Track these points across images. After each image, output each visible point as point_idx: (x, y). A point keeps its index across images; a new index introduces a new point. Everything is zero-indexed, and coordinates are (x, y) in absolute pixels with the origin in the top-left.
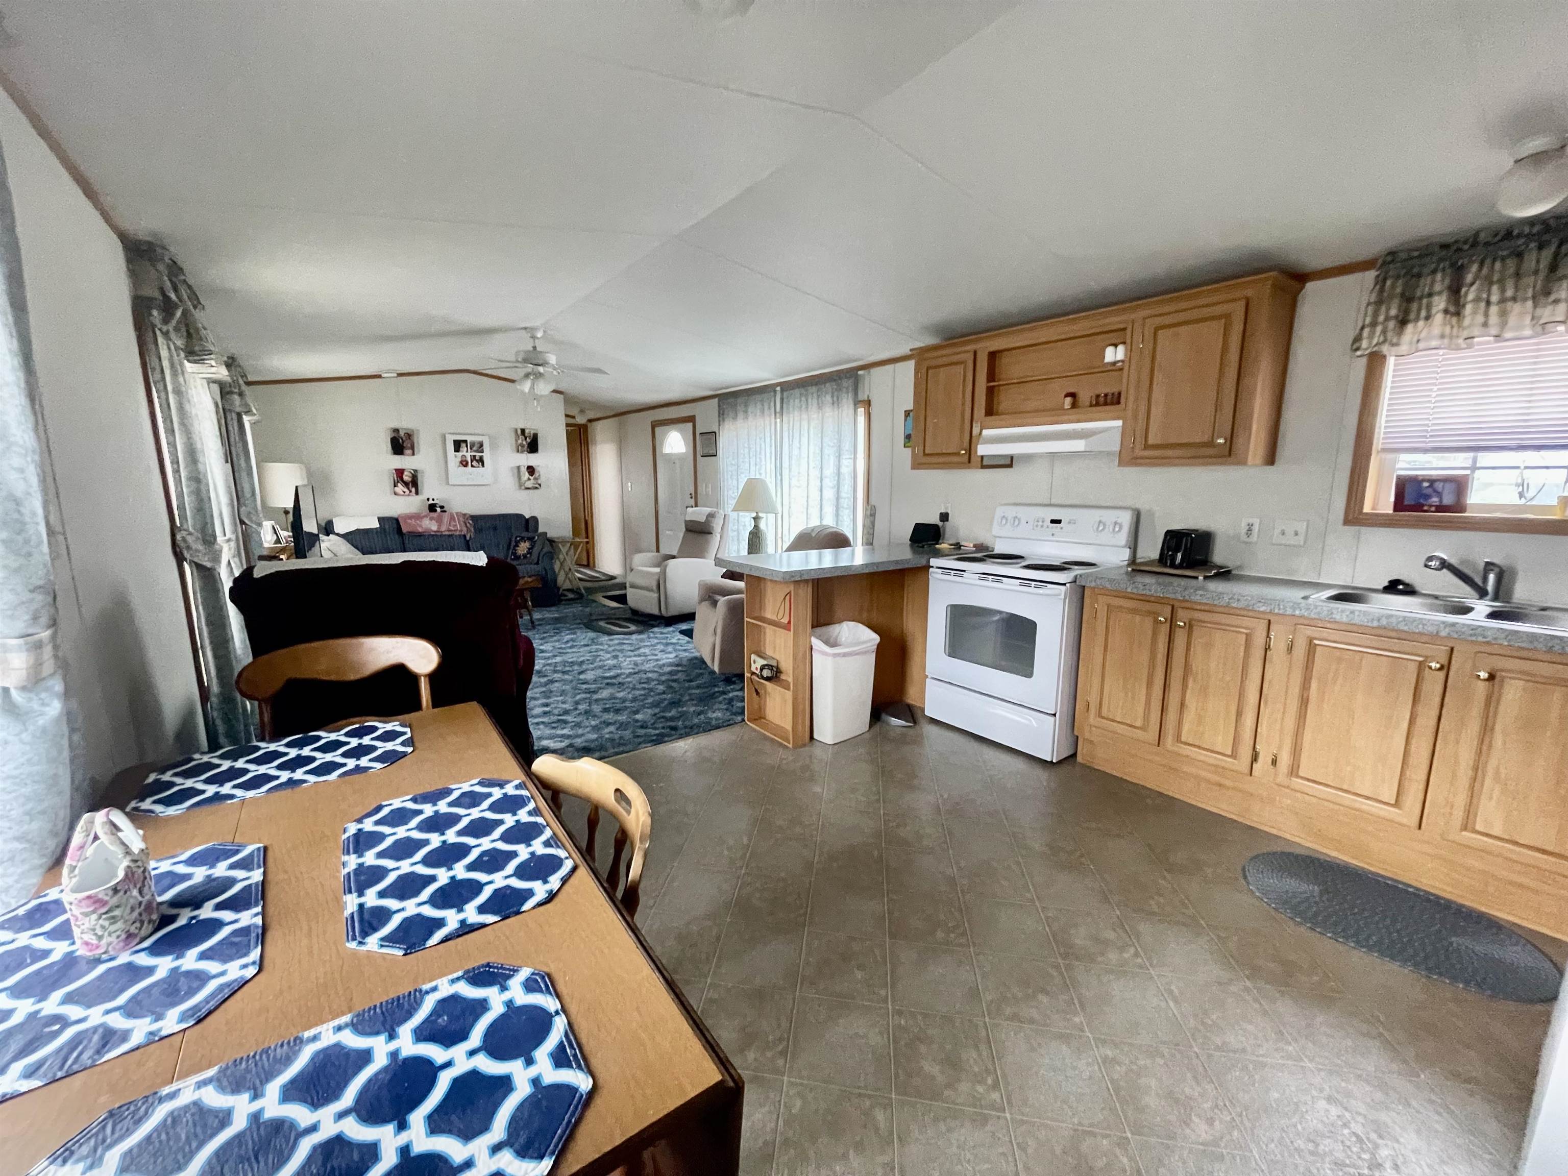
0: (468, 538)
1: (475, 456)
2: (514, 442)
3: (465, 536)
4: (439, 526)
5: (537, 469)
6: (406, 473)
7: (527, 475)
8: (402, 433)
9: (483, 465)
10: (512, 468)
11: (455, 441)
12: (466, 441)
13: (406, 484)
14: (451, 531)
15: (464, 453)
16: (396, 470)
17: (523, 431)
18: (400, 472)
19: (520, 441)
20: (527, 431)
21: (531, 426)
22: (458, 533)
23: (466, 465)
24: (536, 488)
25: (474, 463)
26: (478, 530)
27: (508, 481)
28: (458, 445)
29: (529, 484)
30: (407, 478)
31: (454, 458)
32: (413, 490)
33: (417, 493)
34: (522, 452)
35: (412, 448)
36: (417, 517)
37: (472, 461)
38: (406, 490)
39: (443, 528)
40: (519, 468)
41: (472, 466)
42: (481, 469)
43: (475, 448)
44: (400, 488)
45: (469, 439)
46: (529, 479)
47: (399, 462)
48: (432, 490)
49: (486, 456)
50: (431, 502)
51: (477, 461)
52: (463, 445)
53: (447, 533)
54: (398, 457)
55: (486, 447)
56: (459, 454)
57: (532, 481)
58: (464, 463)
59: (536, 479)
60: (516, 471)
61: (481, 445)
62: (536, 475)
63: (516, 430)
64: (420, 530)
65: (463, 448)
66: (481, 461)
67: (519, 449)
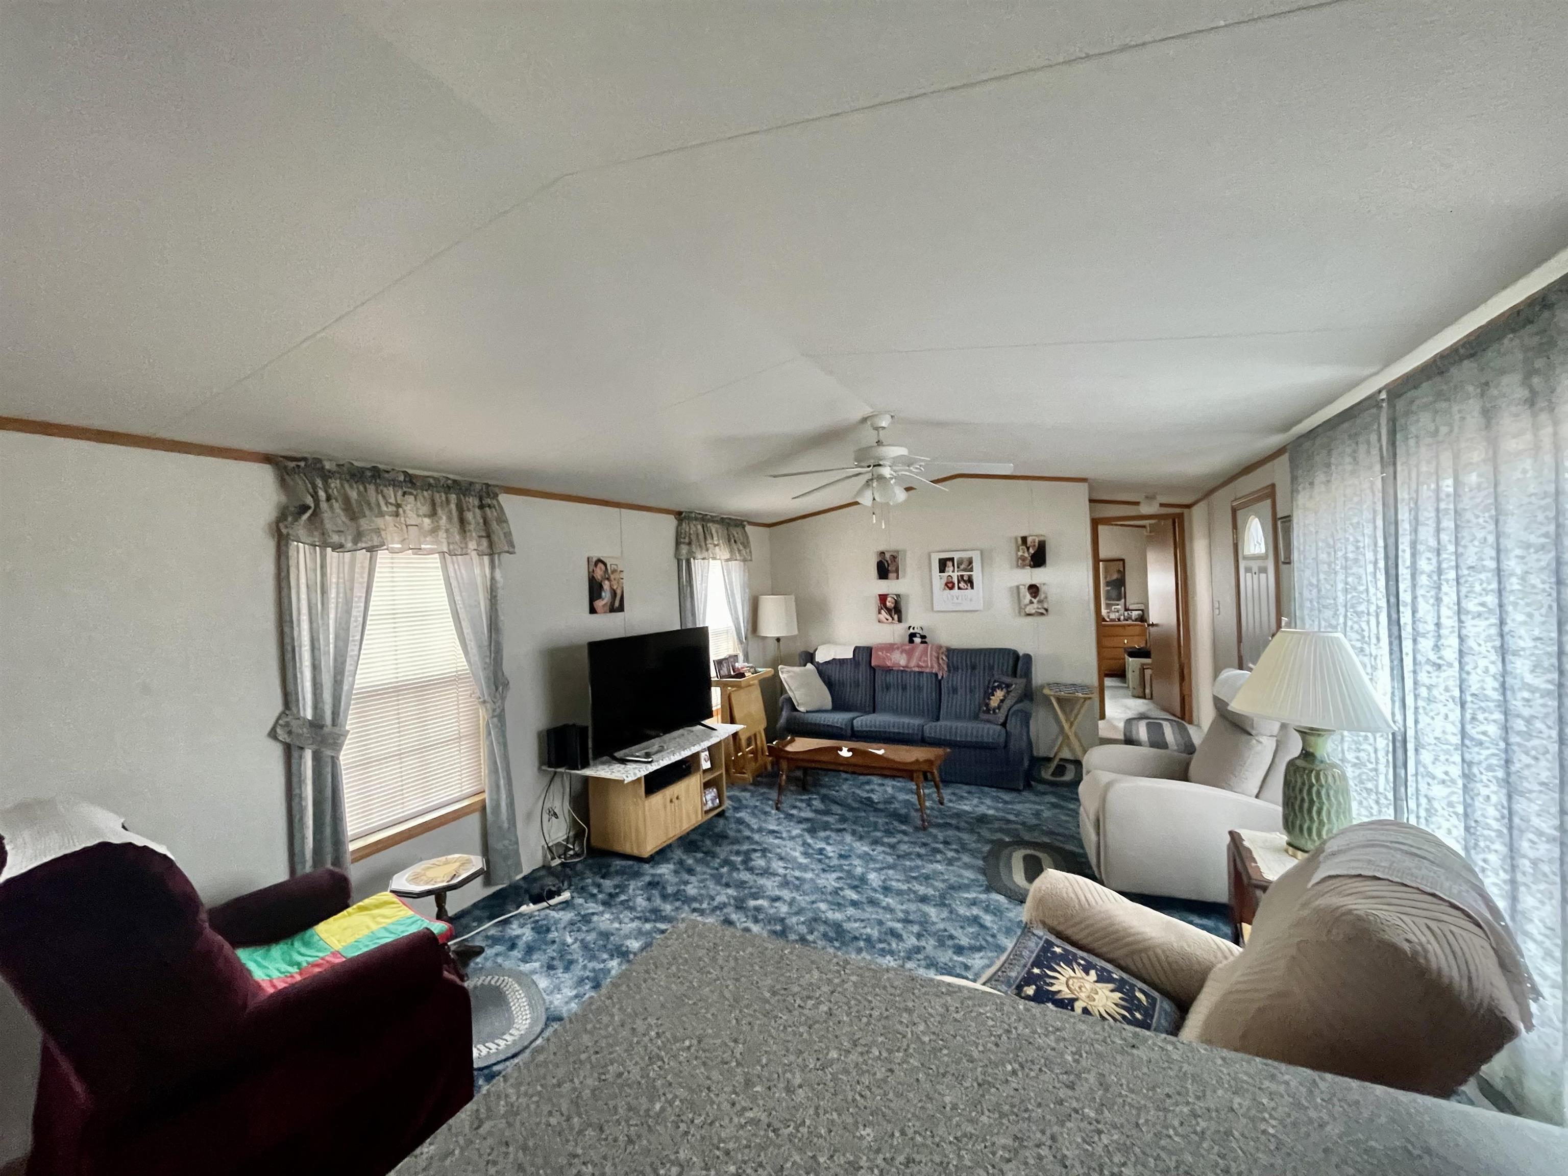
0: (940, 678)
1: (962, 576)
2: (1013, 552)
3: (936, 675)
4: (909, 661)
5: (1043, 589)
6: (889, 599)
7: (1028, 597)
8: (888, 556)
9: (972, 587)
10: (1011, 588)
11: (940, 560)
12: (952, 559)
13: (889, 611)
14: (922, 667)
15: (951, 574)
16: (880, 595)
17: (1024, 539)
18: (883, 598)
19: (1020, 553)
20: (1029, 540)
21: (1036, 530)
22: (928, 670)
23: (951, 588)
24: (1042, 614)
25: (962, 585)
26: (952, 668)
27: (1004, 604)
28: (943, 564)
29: (1031, 609)
30: (890, 603)
31: (938, 579)
32: (896, 617)
33: (900, 620)
34: (1023, 566)
35: (897, 571)
36: (890, 648)
37: (959, 582)
38: (888, 617)
39: (913, 663)
40: (1018, 587)
41: (959, 588)
42: (970, 591)
43: (962, 567)
44: (884, 615)
45: (956, 556)
46: (1031, 602)
47: (884, 587)
48: (916, 618)
49: (977, 575)
50: (911, 631)
51: (965, 582)
52: (949, 564)
53: (917, 669)
54: (883, 582)
55: (976, 565)
56: (945, 574)
57: (1035, 605)
58: (950, 585)
59: (1040, 602)
60: (1015, 591)
61: (970, 562)
62: (1042, 596)
63: (1016, 539)
64: (889, 664)
65: (949, 568)
66: (970, 582)
67: (1021, 563)
